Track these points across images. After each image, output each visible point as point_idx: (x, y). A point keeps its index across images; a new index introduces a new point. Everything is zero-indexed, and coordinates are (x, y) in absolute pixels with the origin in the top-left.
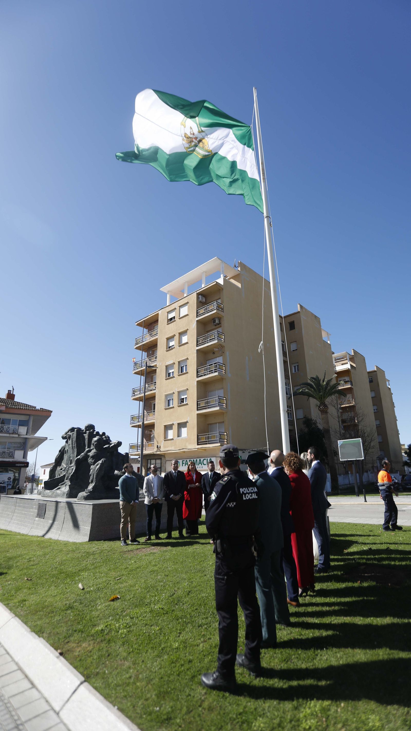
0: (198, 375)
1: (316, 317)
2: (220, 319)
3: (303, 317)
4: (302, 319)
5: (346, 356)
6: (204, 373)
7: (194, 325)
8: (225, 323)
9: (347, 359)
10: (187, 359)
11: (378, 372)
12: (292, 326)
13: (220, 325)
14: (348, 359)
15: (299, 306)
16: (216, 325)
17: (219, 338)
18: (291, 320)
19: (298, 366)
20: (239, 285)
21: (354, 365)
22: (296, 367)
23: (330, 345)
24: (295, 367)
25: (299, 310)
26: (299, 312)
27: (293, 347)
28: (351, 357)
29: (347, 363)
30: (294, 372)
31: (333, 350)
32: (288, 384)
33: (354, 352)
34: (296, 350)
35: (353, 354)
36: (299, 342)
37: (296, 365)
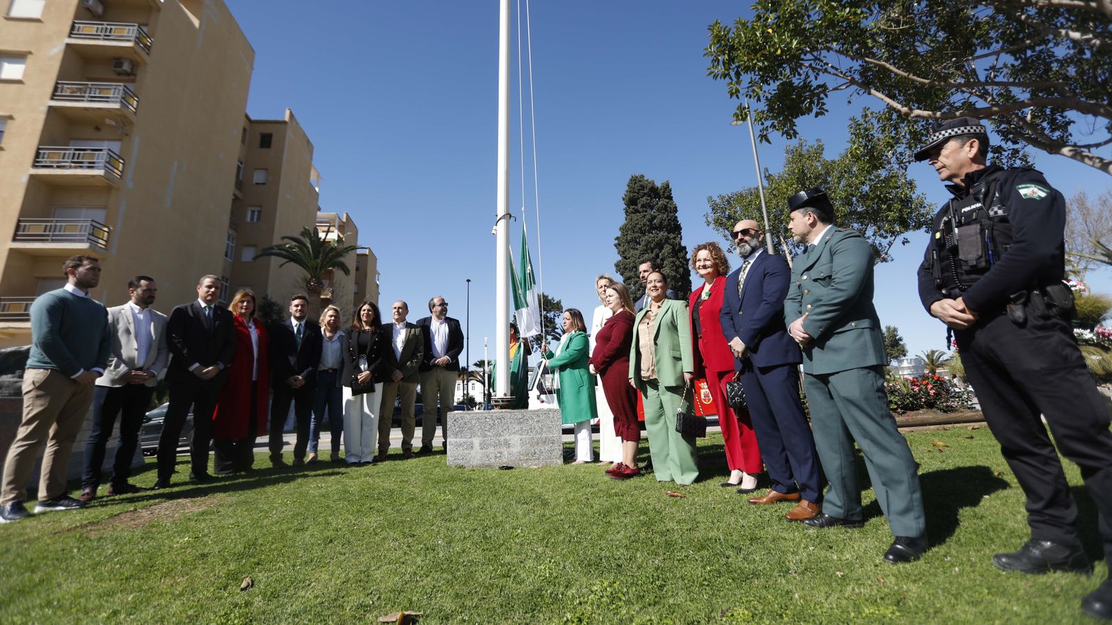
0: (38, 162)
1: (308, 142)
2: (135, 65)
3: (290, 134)
5: (334, 221)
6: (58, 162)
7: (55, 51)
8: (149, 78)
9: (335, 226)
10: (11, 118)
11: (369, 258)
12: (266, 141)
13: (132, 77)
14: (337, 225)
15: (288, 112)
16: (119, 74)
17: (124, 101)
18: (267, 130)
19: (259, 212)
20: (196, 22)
21: (343, 238)
22: (256, 213)
23: (318, 194)
24: (253, 212)
25: (287, 118)
26: (285, 122)
27: (259, 177)
28: (341, 224)
29: (334, 232)
30: (248, 219)
31: (320, 203)
32: (233, 239)
33: (347, 219)
34: (264, 184)
35: (344, 220)
36: (274, 173)
37: (256, 209)
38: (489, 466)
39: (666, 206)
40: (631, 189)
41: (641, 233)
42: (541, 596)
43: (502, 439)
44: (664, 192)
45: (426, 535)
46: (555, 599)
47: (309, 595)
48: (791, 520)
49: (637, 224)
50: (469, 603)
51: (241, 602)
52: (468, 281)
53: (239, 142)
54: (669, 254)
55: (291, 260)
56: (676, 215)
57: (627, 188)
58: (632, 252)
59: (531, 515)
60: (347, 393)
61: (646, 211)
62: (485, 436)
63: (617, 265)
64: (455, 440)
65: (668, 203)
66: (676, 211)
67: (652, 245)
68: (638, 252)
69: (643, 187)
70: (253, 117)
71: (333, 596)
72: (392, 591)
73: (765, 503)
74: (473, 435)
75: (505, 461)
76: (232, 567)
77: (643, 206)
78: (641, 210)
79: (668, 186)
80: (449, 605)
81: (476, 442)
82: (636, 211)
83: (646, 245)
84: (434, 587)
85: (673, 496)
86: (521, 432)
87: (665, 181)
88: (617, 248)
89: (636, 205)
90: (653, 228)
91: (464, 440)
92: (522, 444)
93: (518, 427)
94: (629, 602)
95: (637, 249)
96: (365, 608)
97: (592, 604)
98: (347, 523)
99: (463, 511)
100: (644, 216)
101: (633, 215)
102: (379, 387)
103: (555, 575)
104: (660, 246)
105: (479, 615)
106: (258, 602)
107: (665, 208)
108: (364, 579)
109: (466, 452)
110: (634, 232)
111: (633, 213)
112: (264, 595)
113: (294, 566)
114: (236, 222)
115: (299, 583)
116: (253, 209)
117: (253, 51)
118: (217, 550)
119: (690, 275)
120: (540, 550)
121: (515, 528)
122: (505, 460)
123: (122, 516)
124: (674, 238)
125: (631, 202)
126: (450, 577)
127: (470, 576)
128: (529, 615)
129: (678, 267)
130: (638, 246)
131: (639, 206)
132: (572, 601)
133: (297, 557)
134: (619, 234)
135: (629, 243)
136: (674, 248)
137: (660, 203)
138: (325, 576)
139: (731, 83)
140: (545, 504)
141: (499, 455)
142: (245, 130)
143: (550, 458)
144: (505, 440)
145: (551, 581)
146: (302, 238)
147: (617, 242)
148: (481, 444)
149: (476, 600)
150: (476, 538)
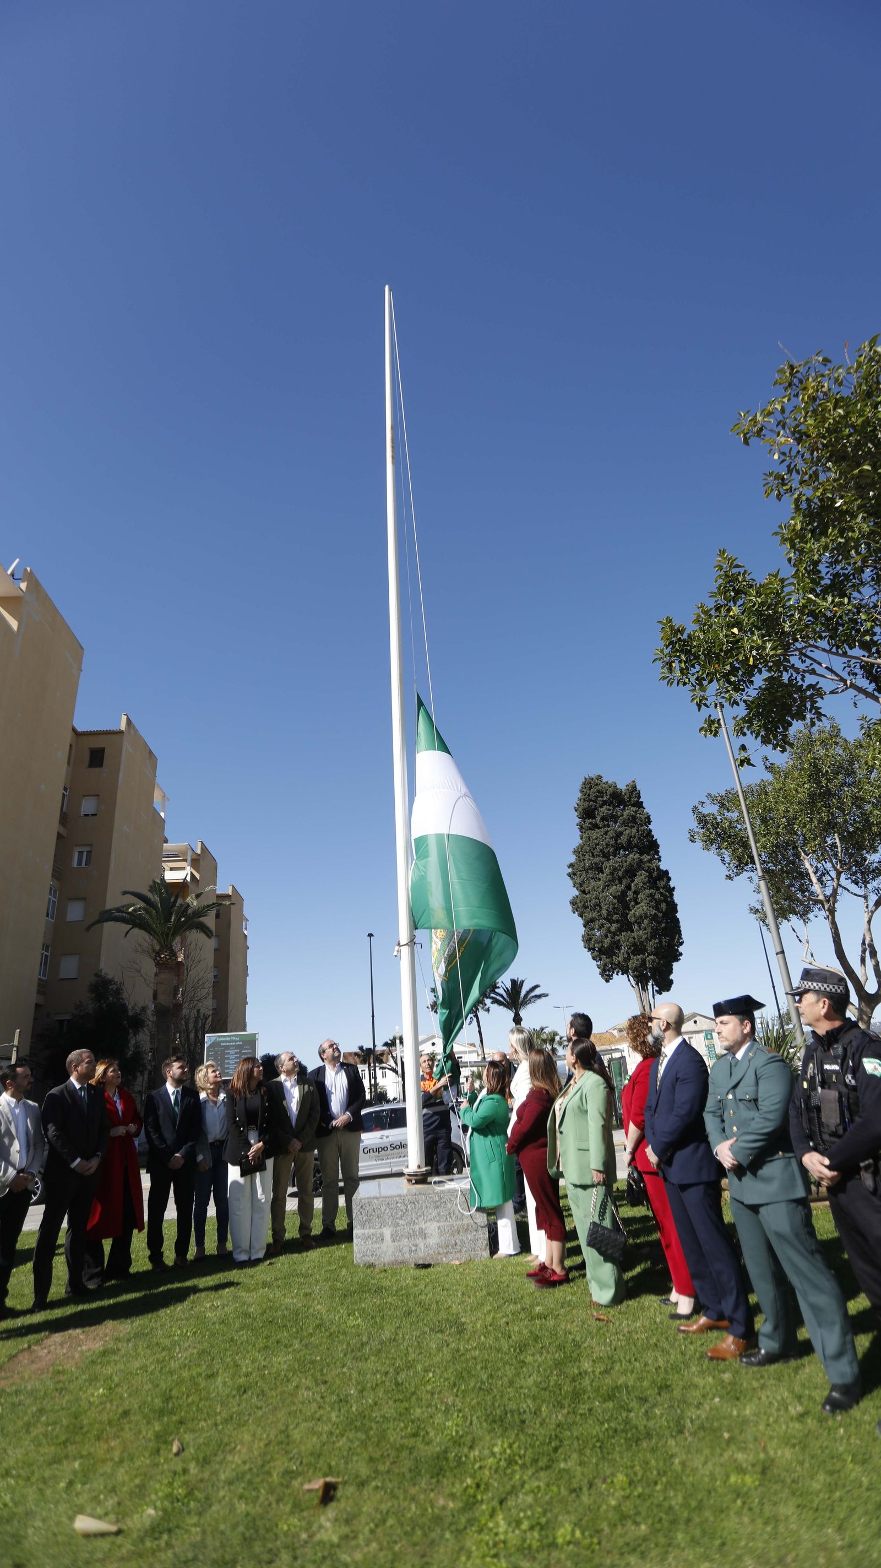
1: (151, 753)
3: (127, 746)
4: (124, 748)
5: (185, 853)
9: (186, 860)
11: (233, 899)
12: (97, 758)
14: (189, 859)
15: (124, 718)
18: (97, 743)
19: (89, 852)
20: (14, 624)
21: (197, 876)
22: (85, 854)
23: (163, 821)
24: (81, 853)
25: (123, 727)
26: (121, 732)
27: (88, 806)
28: (195, 857)
29: (183, 868)
30: (75, 864)
31: (167, 833)
32: (55, 891)
33: (202, 849)
34: (95, 815)
35: (199, 852)
36: (107, 798)
37: (85, 849)
38: (402, 1263)
39: (634, 818)
40: (586, 797)
41: (604, 856)
42: (447, 1459)
43: (417, 1228)
44: (630, 798)
45: (338, 1382)
46: (460, 1463)
47: (236, 1459)
48: (712, 1359)
49: (598, 844)
50: (381, 1468)
51: (179, 1468)
52: (370, 935)
53: (66, 765)
54: (644, 884)
55: (135, 925)
56: (650, 827)
57: (579, 795)
58: (593, 883)
59: (445, 1350)
60: (234, 1173)
61: (608, 826)
62: (397, 1225)
63: (573, 903)
64: (363, 1231)
65: (636, 812)
66: (649, 822)
67: (620, 873)
68: (601, 883)
69: (601, 793)
70: (80, 729)
71: (260, 1462)
72: (312, 1454)
73: (694, 1332)
74: (383, 1224)
75: (421, 1257)
76: (157, 1428)
77: (603, 819)
78: (601, 824)
79: (634, 788)
80: (364, 1471)
81: (387, 1232)
82: (595, 826)
83: (612, 874)
84: (350, 1449)
85: (599, 1320)
86: (438, 1218)
87: (629, 781)
88: (572, 879)
89: (594, 818)
90: (618, 847)
91: (372, 1231)
92: (441, 1234)
93: (434, 1213)
94: (524, 1466)
95: (599, 879)
96: (288, 1474)
97: (491, 1468)
98: (256, 1365)
99: (375, 1344)
100: (606, 833)
101: (590, 832)
102: (270, 1163)
103: (461, 1433)
104: (631, 872)
105: (390, 1481)
106: (193, 1468)
107: (633, 819)
108: (285, 1440)
109: (376, 1246)
110: (593, 856)
111: (590, 829)
112: (198, 1462)
113: (216, 1425)
114: (60, 871)
115: (224, 1447)
116: (81, 849)
117: (82, 648)
118: (136, 1406)
119: (677, 912)
120: (450, 1401)
121: (426, 1371)
122: (421, 1255)
123: (20, 1357)
124: (650, 861)
125: (587, 813)
126: (364, 1437)
127: (382, 1436)
128: (434, 1480)
129: (658, 902)
130: (601, 876)
131: (598, 818)
132: (473, 1464)
133: (216, 1414)
134: (573, 859)
135: (587, 871)
136: (650, 876)
137: (626, 813)
138: (247, 1437)
139: (694, 690)
140: (461, 1328)
141: (414, 1248)
142: (71, 745)
143: (474, 1249)
144: (421, 1229)
145: (457, 1442)
146: (150, 895)
147: (570, 870)
148: (392, 1235)
149: (388, 1464)
150: (387, 1384)
